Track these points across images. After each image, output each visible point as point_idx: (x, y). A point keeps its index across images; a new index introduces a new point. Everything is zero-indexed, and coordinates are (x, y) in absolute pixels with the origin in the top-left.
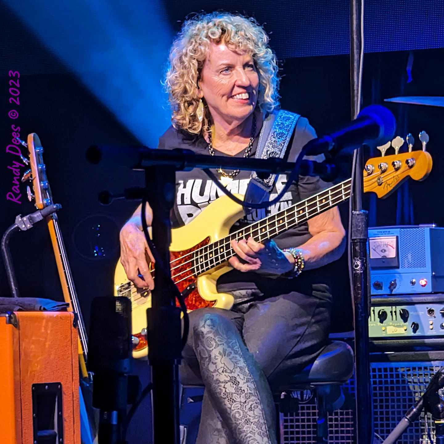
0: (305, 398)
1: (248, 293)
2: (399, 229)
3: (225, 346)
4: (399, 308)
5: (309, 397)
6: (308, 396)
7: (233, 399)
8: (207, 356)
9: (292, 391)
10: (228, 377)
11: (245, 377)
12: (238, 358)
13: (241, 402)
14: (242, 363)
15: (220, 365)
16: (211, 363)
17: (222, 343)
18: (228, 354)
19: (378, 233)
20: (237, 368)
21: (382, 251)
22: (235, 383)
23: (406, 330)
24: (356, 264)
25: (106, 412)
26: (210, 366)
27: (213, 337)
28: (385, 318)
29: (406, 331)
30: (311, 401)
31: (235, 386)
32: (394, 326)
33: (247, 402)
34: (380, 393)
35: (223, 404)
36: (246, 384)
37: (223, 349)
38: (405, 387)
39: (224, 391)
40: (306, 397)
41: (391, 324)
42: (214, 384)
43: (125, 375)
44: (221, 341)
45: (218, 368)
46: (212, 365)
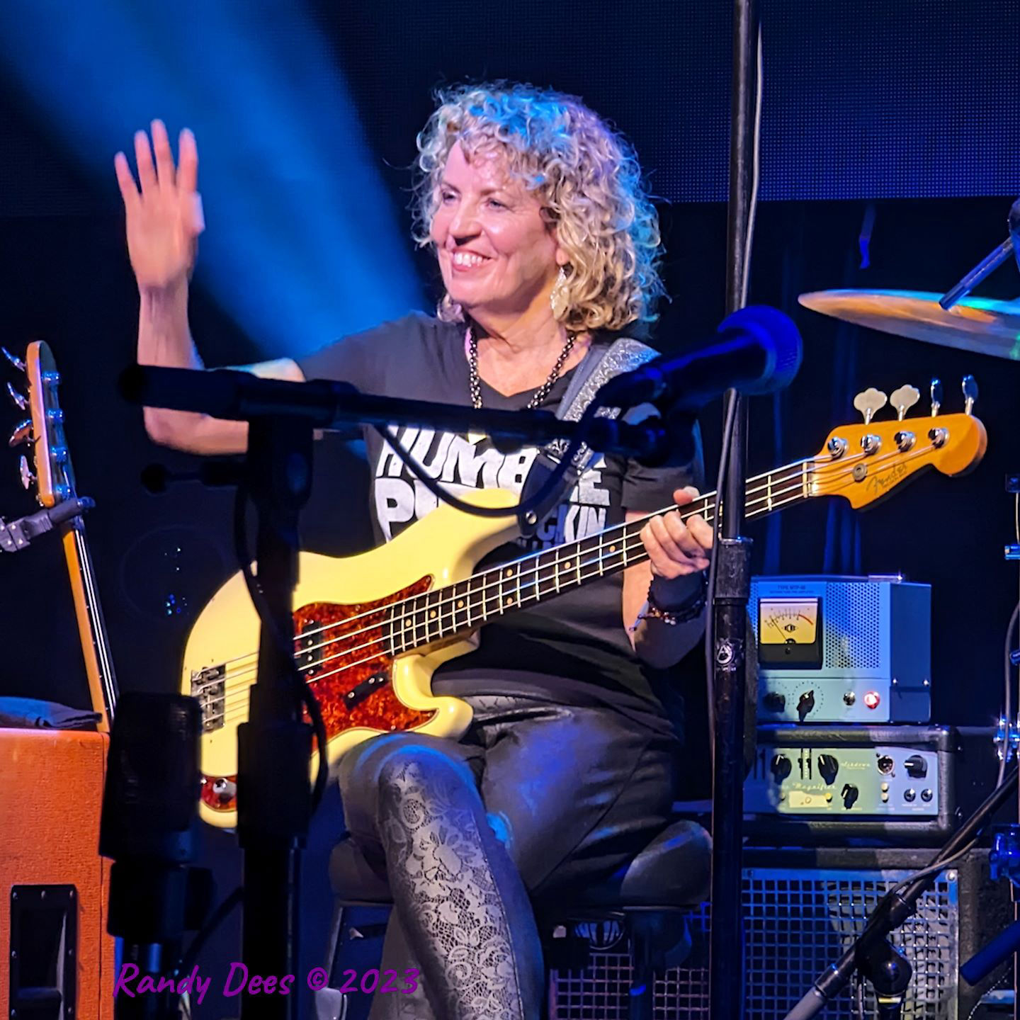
0: (606, 939)
1: (498, 703)
2: (825, 583)
3: (446, 822)
4: (817, 753)
5: (615, 938)
6: (612, 935)
7: (453, 939)
8: (405, 840)
9: (579, 923)
10: (447, 889)
11: (484, 892)
12: (473, 849)
13: (469, 945)
14: (479, 861)
15: (430, 862)
16: (411, 857)
17: (438, 815)
18: (450, 839)
19: (780, 590)
20: (467, 870)
21: (786, 628)
22: (461, 904)
23: (829, 801)
24: (721, 652)
25: (136, 946)
26: (408, 862)
27: (421, 801)
28: (787, 774)
29: (831, 804)
30: (619, 946)
31: (459, 910)
32: (805, 791)
33: (482, 946)
34: (768, 935)
35: (431, 946)
36: (484, 907)
37: (441, 827)
38: (823, 922)
39: (435, 920)
40: (609, 937)
41: (799, 785)
42: (414, 903)
43: (182, 866)
44: (437, 811)
45: (425, 869)
46: (415, 861)
